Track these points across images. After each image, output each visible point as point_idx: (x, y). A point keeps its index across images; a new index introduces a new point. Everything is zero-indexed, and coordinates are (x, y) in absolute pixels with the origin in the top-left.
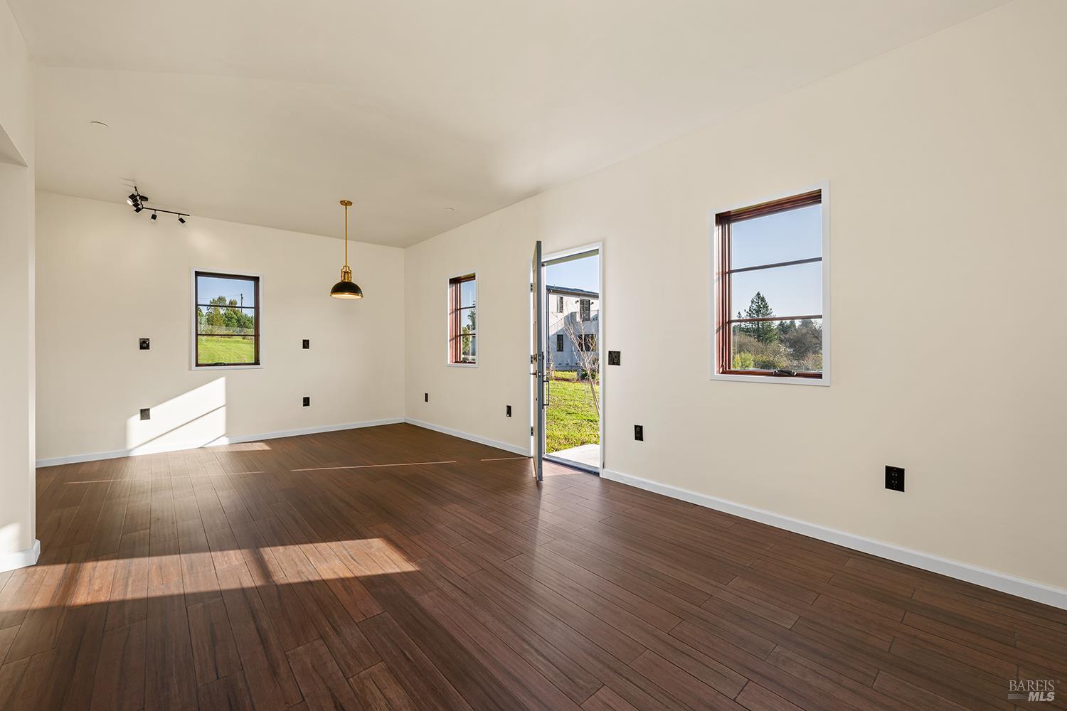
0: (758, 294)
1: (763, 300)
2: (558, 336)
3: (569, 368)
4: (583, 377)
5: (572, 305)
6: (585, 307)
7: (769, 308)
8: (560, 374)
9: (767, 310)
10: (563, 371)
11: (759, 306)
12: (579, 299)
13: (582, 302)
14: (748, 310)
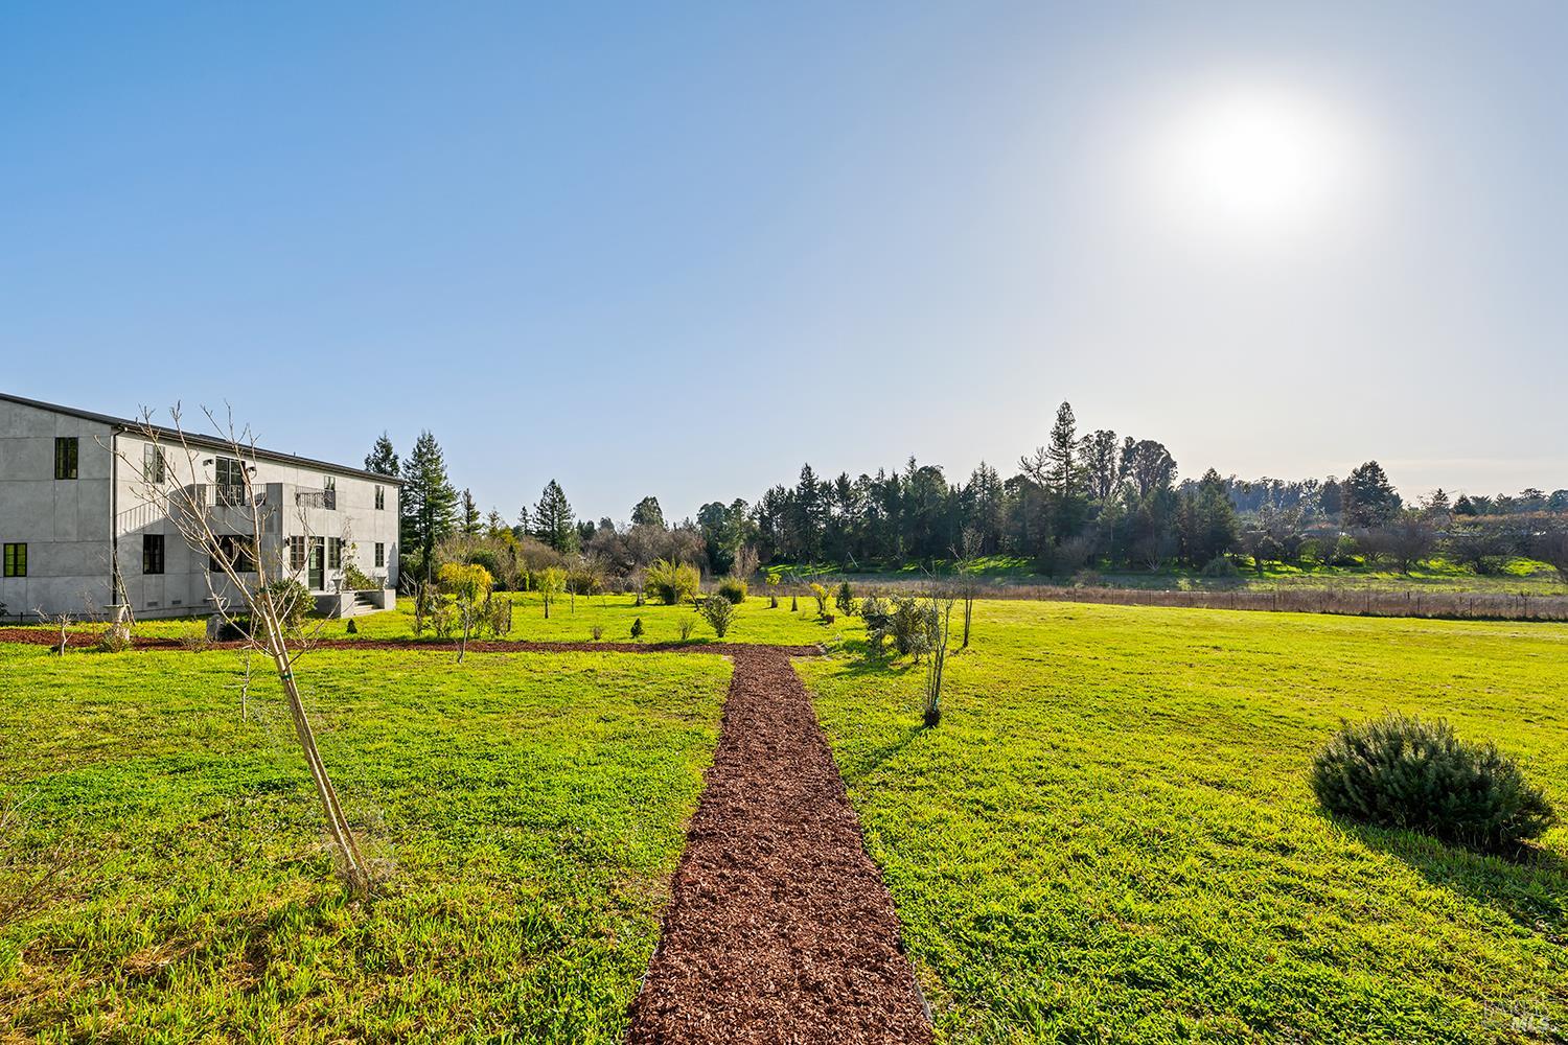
0: (553, 482)
1: (559, 491)
2: (147, 538)
3: (180, 612)
4: (228, 636)
5: (193, 469)
6: (231, 478)
7: (567, 503)
8: (152, 629)
9: (565, 506)
10: (163, 619)
11: (554, 500)
12: (213, 456)
13: (221, 465)
14: (538, 505)
